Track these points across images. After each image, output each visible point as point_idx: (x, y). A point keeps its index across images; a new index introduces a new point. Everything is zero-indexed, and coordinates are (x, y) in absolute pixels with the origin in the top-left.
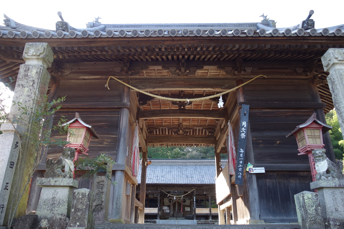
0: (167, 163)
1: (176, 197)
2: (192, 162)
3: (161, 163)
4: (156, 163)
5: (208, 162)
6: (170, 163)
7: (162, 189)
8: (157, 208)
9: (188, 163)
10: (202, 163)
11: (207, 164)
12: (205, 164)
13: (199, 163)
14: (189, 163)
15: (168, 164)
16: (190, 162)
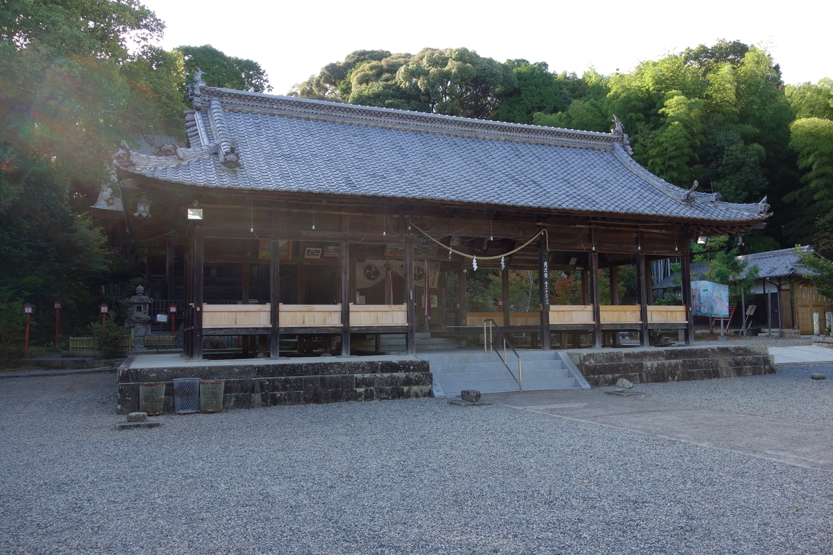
0: (401, 121)
1: (477, 260)
2: (494, 127)
3: (375, 118)
4: (357, 116)
5: (549, 133)
6: (415, 123)
7: (423, 226)
8: (404, 307)
9: (480, 130)
10: (530, 135)
11: (547, 142)
12: (539, 141)
13: (518, 134)
14: (483, 131)
15: (406, 127)
16: (487, 127)
